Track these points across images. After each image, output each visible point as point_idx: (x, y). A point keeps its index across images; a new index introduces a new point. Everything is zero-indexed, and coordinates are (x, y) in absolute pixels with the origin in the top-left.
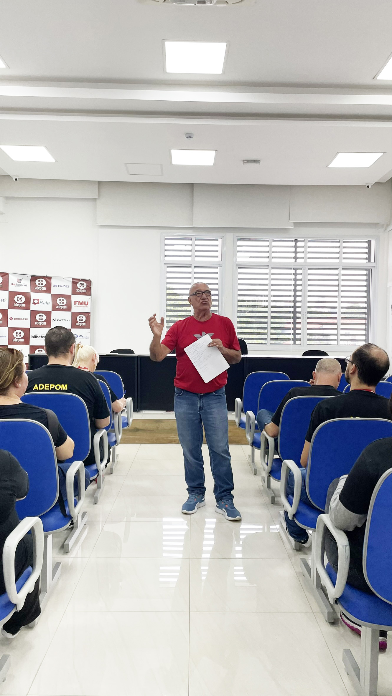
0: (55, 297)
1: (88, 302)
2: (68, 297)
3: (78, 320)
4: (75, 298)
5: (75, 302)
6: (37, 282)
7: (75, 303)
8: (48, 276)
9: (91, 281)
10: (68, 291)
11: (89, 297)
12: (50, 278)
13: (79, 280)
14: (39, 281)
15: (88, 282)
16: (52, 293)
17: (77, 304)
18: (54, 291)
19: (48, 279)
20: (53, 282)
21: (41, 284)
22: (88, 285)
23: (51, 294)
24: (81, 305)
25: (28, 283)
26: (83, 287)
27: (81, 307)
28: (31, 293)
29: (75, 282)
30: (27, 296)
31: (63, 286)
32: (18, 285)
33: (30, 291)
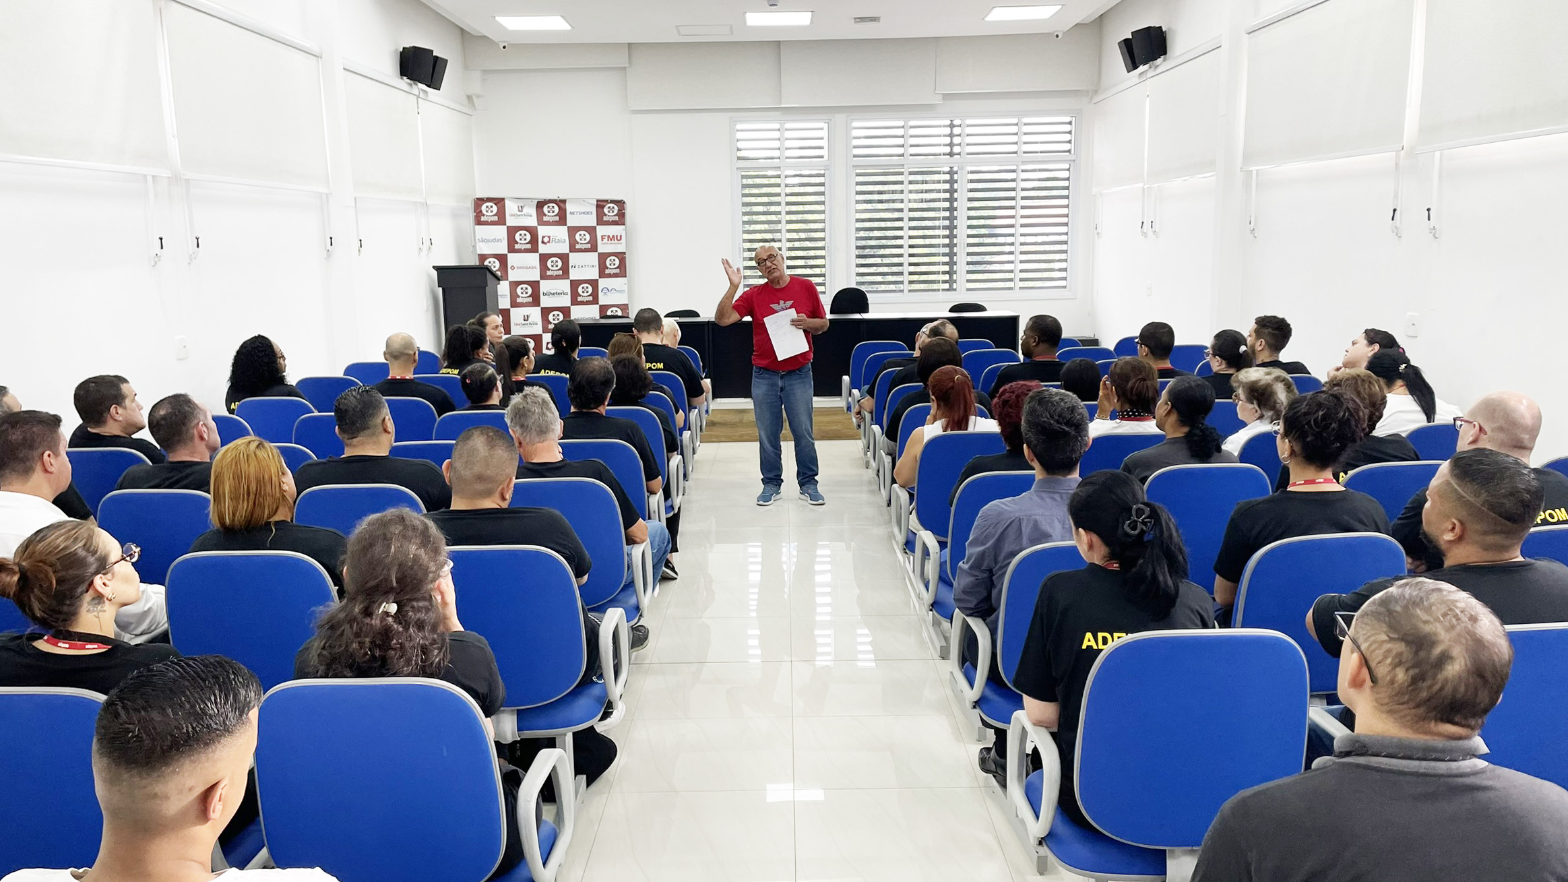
0: (573, 231)
1: (621, 236)
2: (591, 230)
3: (608, 265)
4: (602, 231)
5: (602, 236)
6: (545, 209)
7: (603, 238)
8: (561, 198)
9: (624, 202)
10: (591, 221)
11: (623, 227)
12: (564, 201)
13: (606, 201)
14: (549, 207)
15: (620, 204)
16: (568, 225)
17: (605, 240)
18: (572, 221)
19: (561, 203)
20: (569, 208)
21: (551, 212)
22: (620, 208)
23: (566, 227)
24: (611, 240)
25: (533, 211)
26: (613, 212)
27: (611, 243)
28: (539, 227)
29: (600, 205)
30: (532, 231)
31: (584, 213)
32: (520, 216)
33: (536, 224)
